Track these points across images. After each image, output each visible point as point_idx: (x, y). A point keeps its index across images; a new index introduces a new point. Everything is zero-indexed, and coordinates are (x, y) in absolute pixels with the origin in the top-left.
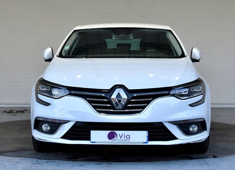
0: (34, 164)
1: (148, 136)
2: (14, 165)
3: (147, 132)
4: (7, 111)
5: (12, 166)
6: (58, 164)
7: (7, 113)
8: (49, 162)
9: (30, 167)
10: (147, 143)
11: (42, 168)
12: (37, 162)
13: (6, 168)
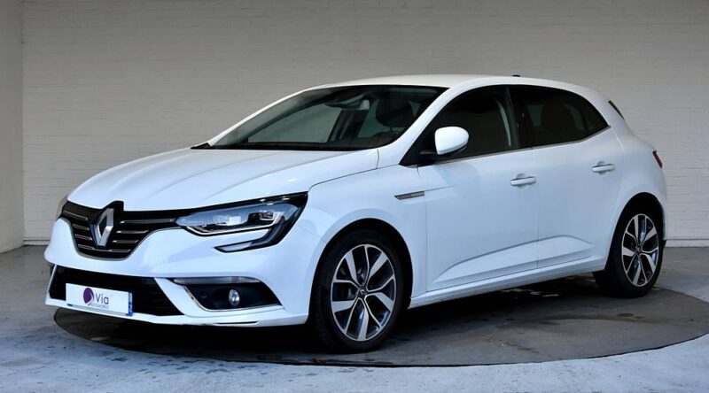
0: (214, 371)
1: (131, 301)
2: (174, 373)
3: (131, 295)
5: (169, 375)
6: (264, 372)
9: (205, 376)
10: (130, 314)
11: (229, 380)
12: (221, 367)
13: (156, 379)
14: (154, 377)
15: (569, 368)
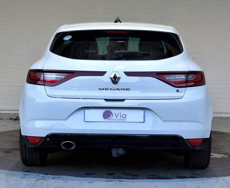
0: (39, 180)
2: (18, 181)
4: (13, 118)
5: (16, 182)
6: (66, 181)
7: (13, 120)
8: (56, 178)
9: (35, 183)
11: (48, 185)
12: (42, 178)
13: (9, 184)
14: (8, 183)
15: (225, 181)
